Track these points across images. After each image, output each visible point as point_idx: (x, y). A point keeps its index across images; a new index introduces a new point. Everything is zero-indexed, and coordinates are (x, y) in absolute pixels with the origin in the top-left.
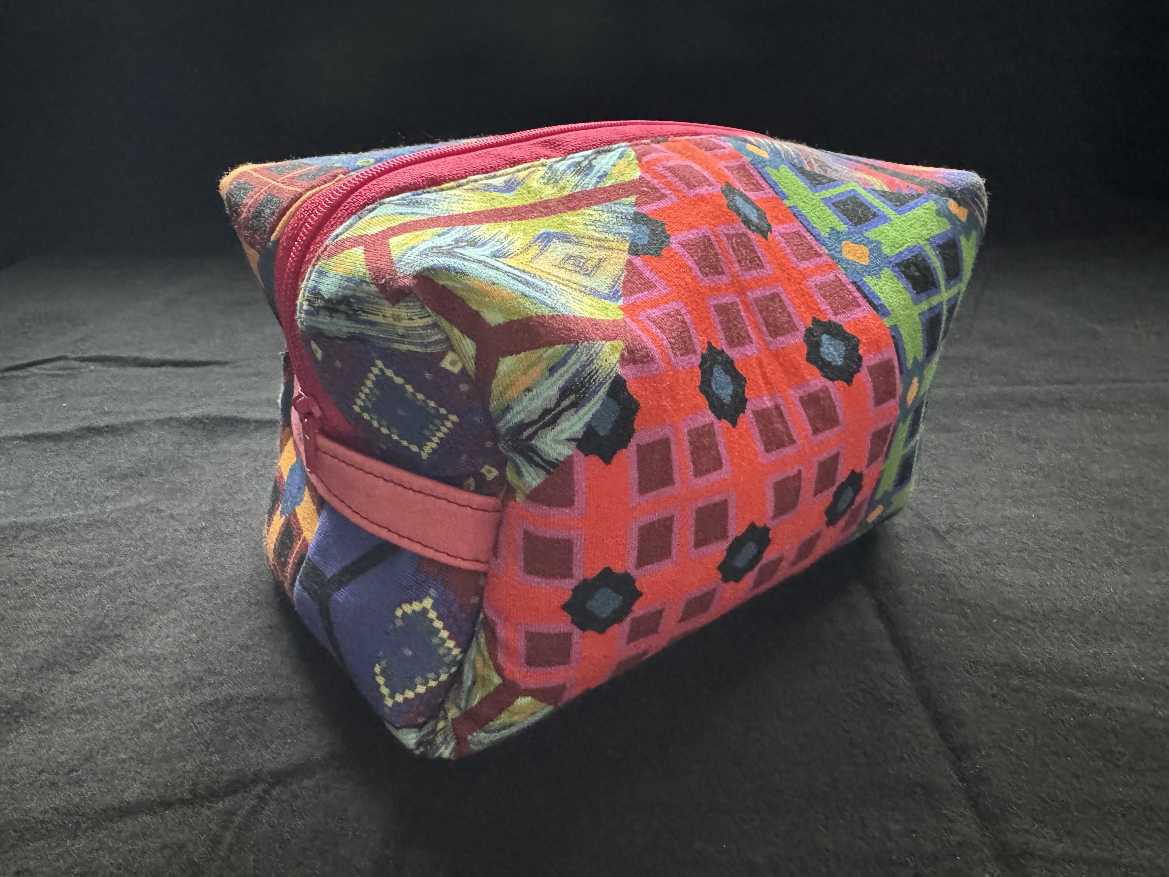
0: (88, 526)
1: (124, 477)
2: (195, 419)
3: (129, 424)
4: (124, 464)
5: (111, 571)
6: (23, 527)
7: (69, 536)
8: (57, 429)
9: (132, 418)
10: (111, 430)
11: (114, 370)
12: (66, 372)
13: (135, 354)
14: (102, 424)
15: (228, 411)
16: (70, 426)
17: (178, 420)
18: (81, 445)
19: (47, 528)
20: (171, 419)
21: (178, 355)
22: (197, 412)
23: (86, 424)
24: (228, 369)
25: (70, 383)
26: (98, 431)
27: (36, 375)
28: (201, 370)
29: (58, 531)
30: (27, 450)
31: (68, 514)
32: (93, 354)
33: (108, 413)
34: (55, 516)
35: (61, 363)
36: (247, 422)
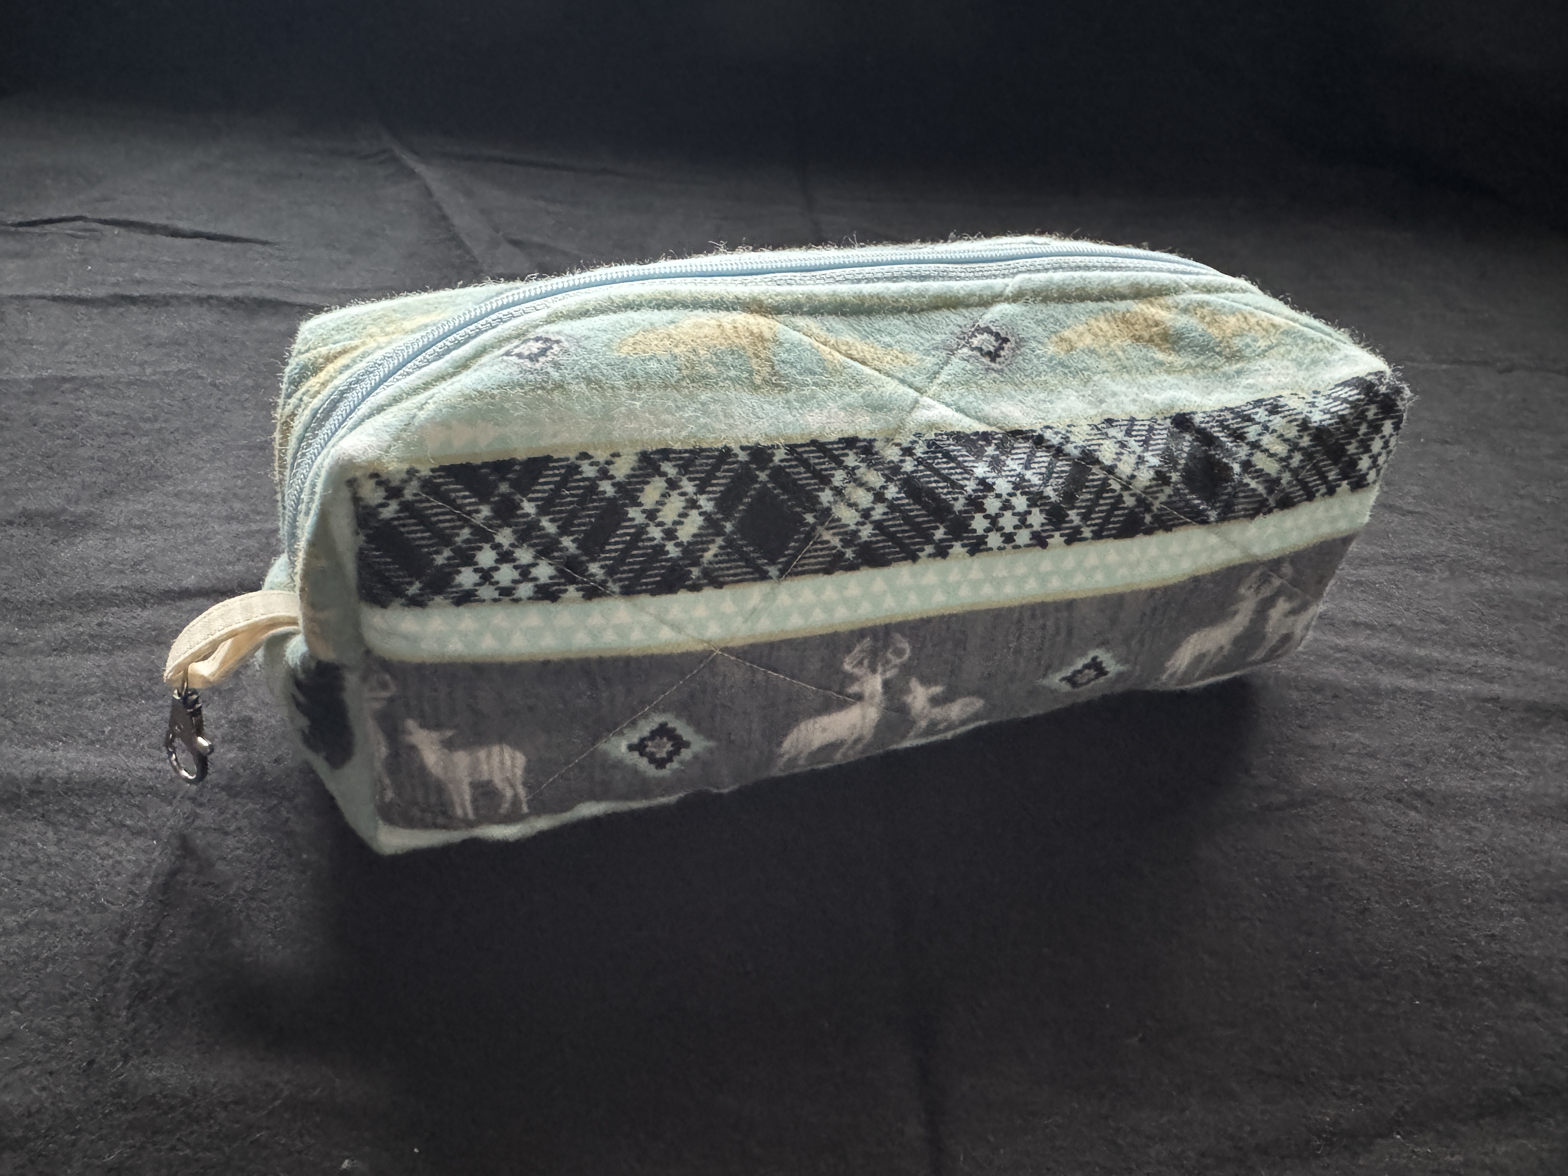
0: (130, 384)
1: (162, 345)
2: (236, 299)
3: (164, 297)
4: (163, 333)
5: (157, 426)
6: (64, 380)
7: (112, 392)
8: (86, 292)
9: (167, 291)
10: (146, 301)
11: (140, 236)
12: (87, 234)
13: (163, 221)
14: (136, 294)
15: (271, 294)
16: (101, 292)
17: (220, 299)
18: (114, 311)
19: (86, 382)
20: (210, 297)
21: (211, 229)
22: (238, 292)
23: (118, 290)
24: (268, 249)
25: (93, 246)
26: (132, 300)
27: (52, 233)
28: (236, 246)
29: (98, 386)
30: (56, 310)
31: (107, 372)
32: (115, 216)
33: (138, 282)
34: (93, 372)
35: (79, 224)
36: (291, 305)
